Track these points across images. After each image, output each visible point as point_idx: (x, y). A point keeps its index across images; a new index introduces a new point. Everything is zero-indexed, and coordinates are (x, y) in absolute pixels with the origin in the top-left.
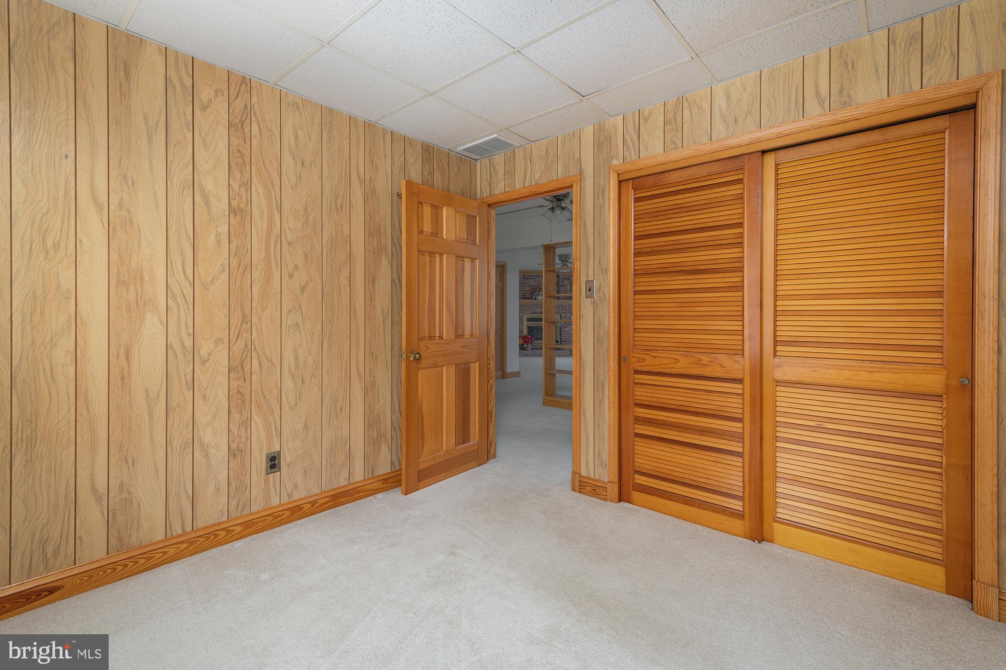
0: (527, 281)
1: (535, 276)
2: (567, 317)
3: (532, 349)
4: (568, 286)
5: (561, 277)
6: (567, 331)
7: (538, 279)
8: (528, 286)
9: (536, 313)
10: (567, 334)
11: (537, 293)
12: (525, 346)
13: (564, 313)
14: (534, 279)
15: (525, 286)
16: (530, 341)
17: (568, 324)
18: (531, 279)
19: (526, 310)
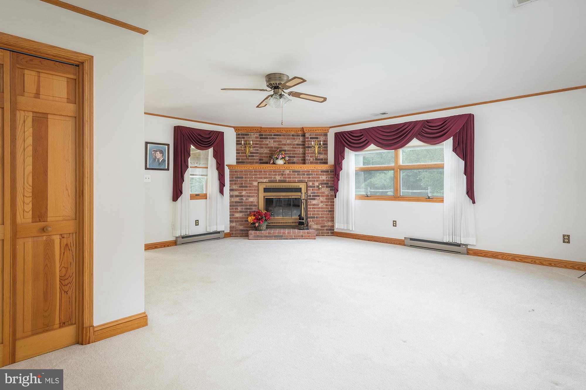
0: (265, 142)
1: (274, 135)
2: (314, 187)
3: (268, 227)
4: (317, 147)
5: (307, 135)
6: (314, 205)
7: (278, 138)
8: (266, 148)
9: (275, 182)
10: (315, 208)
11: (276, 156)
12: (257, 225)
13: (310, 181)
14: (273, 138)
15: (262, 148)
16: (264, 218)
17: (317, 196)
18: (270, 138)
19: (261, 178)
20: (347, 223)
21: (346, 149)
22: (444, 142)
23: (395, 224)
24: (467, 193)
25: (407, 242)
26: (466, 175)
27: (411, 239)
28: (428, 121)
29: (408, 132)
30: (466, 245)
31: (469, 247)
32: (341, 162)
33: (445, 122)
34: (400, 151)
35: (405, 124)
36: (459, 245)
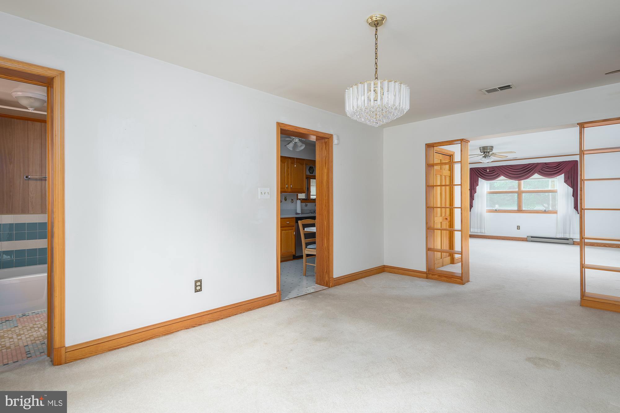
20: (481, 228)
21: (479, 178)
22: (558, 177)
23: (518, 228)
24: (575, 208)
25: (529, 239)
26: (573, 197)
27: (532, 237)
28: (546, 163)
29: (531, 170)
30: (572, 239)
31: (574, 240)
32: (476, 188)
33: (559, 164)
34: (522, 182)
35: (529, 164)
36: (567, 239)
